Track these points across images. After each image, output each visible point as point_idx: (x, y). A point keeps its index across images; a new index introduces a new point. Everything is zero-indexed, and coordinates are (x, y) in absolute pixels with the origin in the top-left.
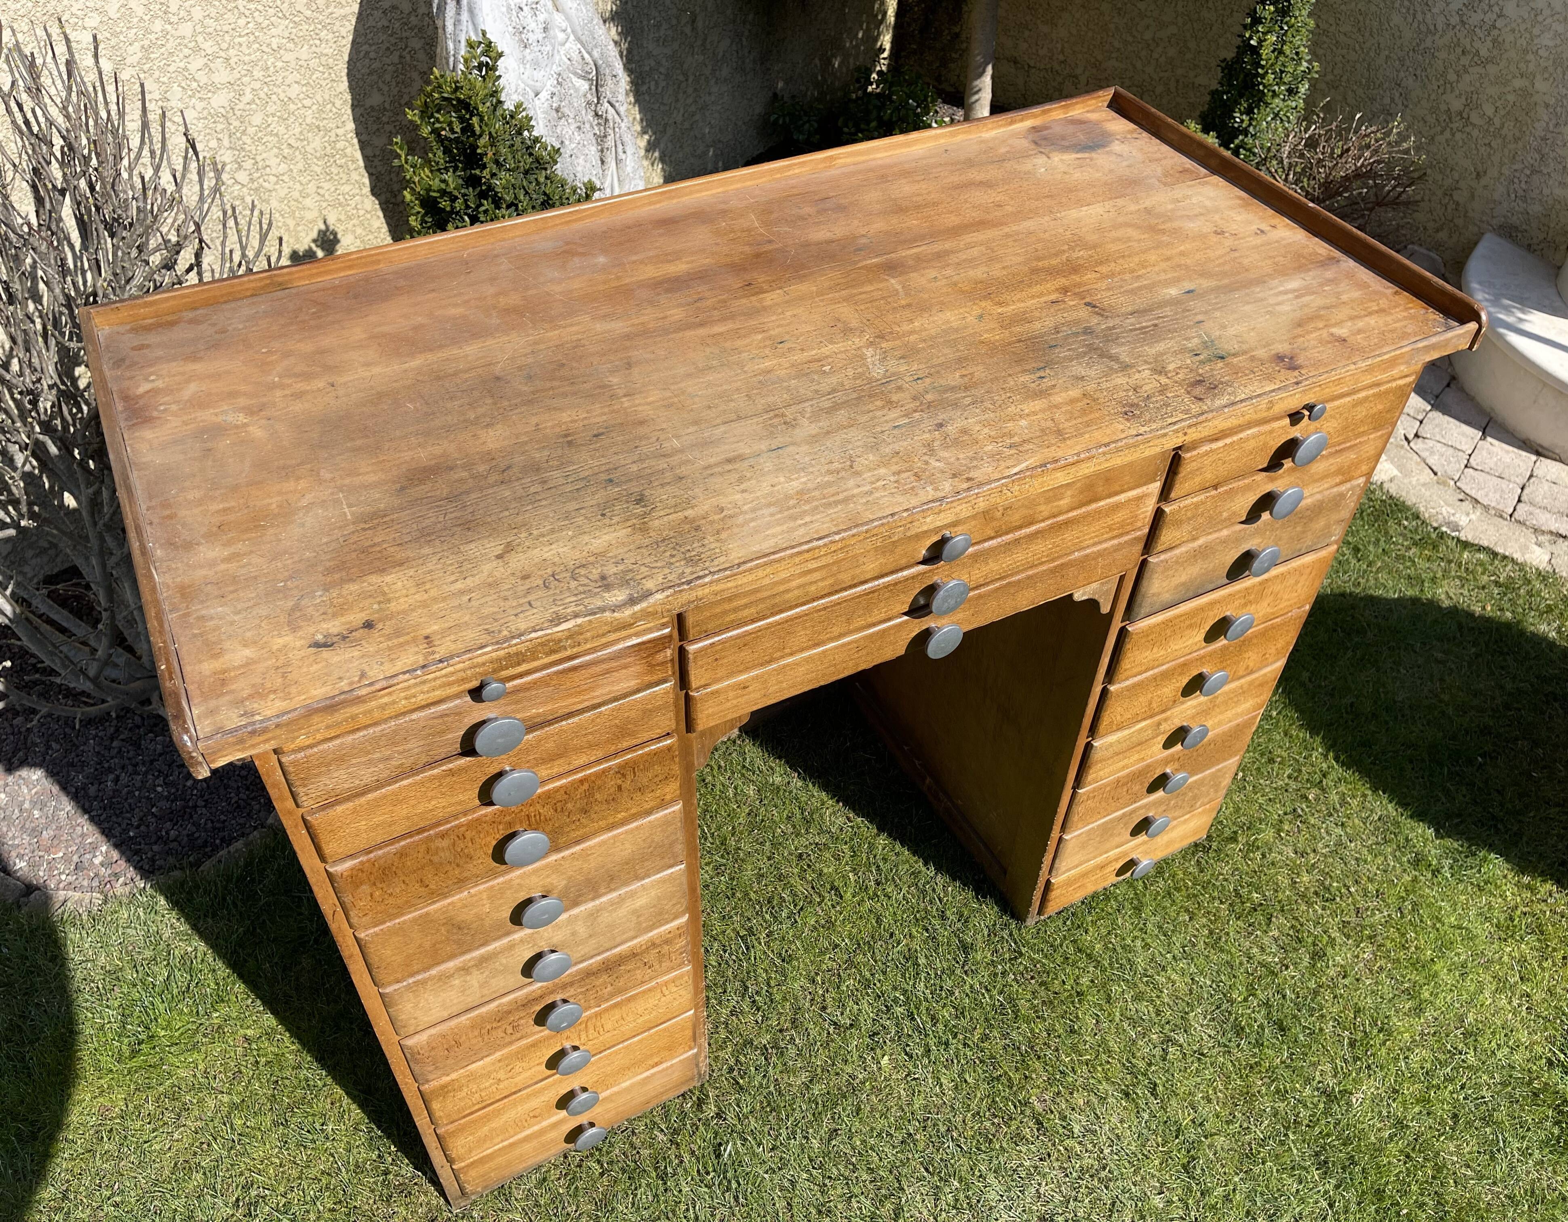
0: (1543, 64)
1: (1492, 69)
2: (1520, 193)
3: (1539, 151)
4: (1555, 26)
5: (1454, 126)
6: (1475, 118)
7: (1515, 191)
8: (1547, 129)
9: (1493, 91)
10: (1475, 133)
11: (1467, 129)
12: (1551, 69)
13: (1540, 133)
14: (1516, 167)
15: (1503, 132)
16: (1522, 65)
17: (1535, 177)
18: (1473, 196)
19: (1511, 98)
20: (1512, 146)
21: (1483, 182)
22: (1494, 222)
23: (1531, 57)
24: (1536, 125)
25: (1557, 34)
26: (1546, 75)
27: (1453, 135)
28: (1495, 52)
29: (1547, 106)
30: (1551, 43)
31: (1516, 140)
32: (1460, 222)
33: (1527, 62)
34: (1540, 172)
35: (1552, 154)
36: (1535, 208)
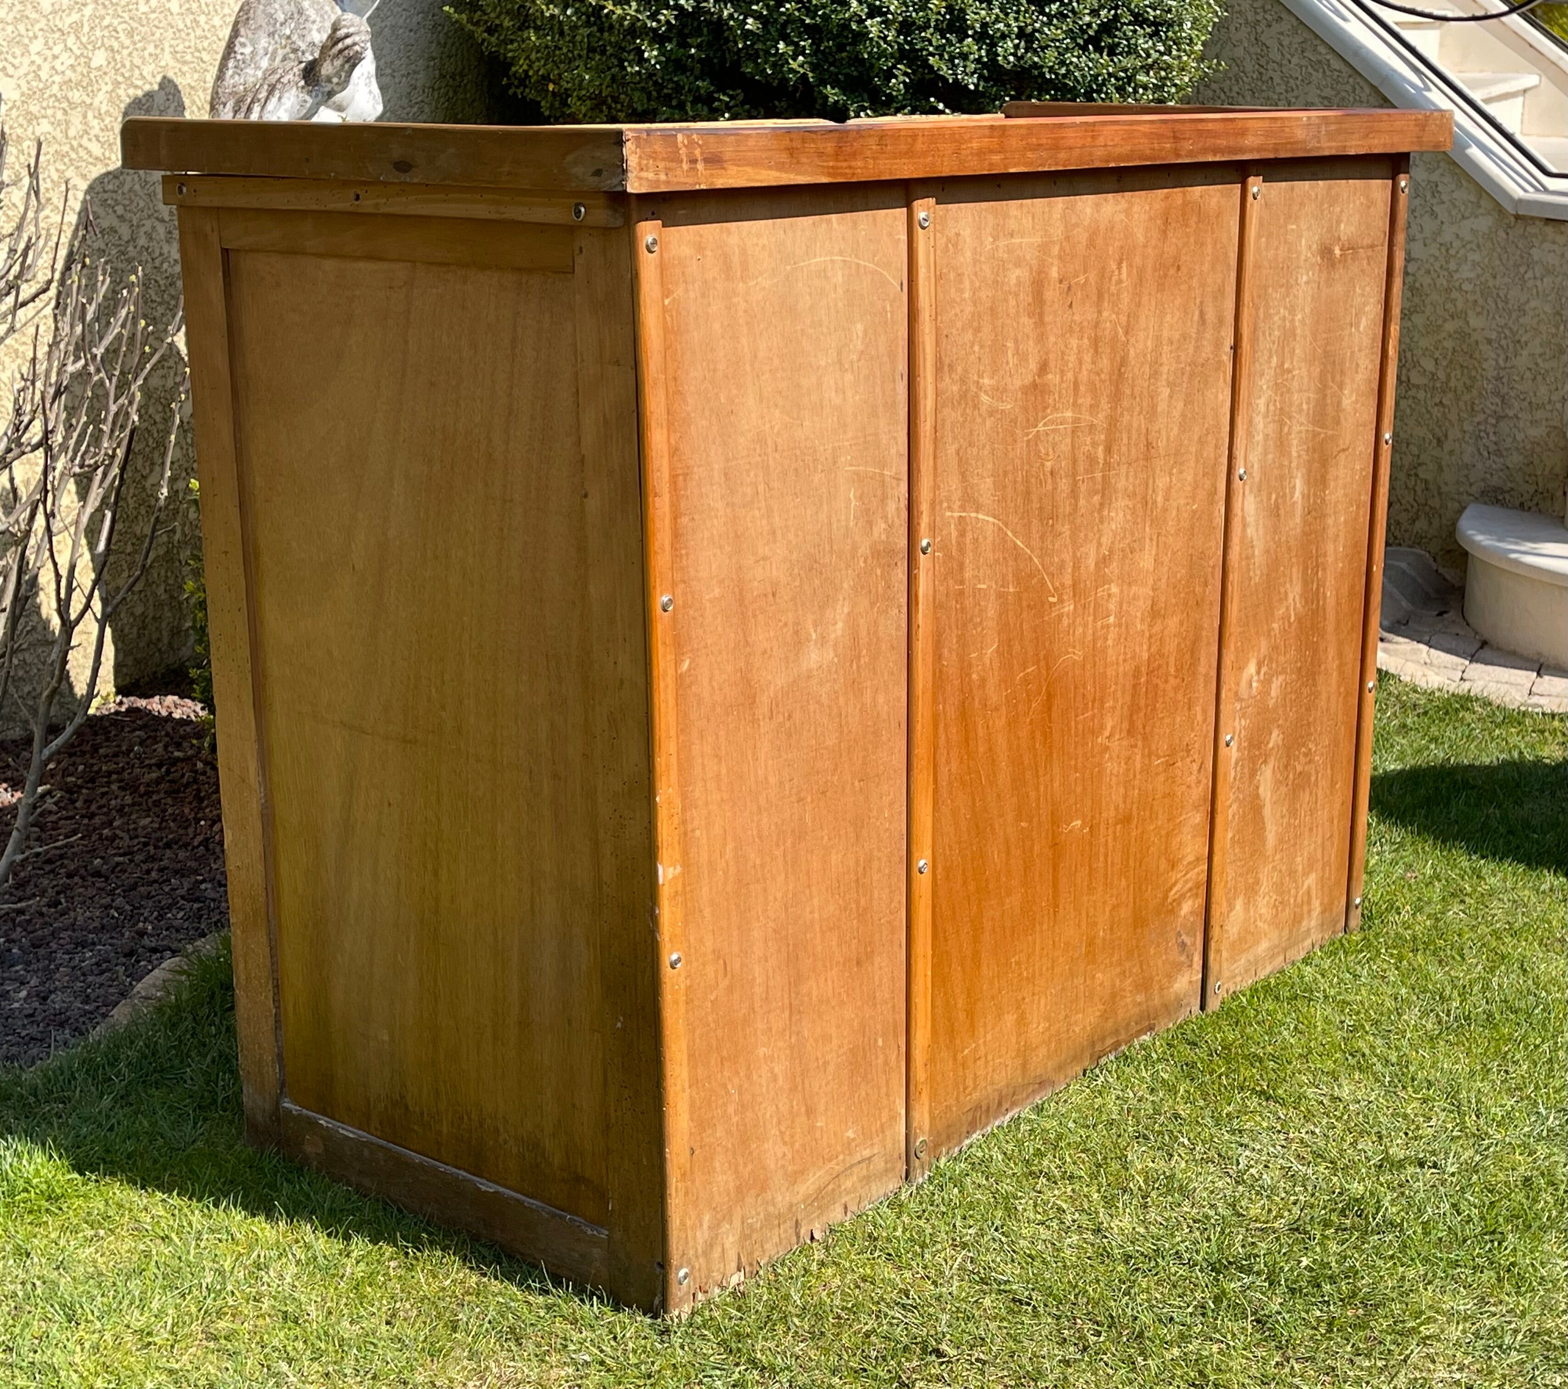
0: (1471, 297)
2: (1492, 448)
3: (1496, 393)
4: (1472, 256)
7: (1486, 447)
8: (1498, 367)
9: (1424, 343)
10: (1421, 395)
11: (1412, 393)
12: (1481, 301)
13: (1491, 373)
14: (1476, 420)
15: (1452, 384)
16: (1449, 306)
17: (1502, 424)
18: (1440, 469)
19: (1449, 344)
20: (1467, 397)
21: (1447, 446)
22: (1474, 490)
23: (1455, 294)
24: (1485, 365)
25: (1475, 264)
26: (1479, 309)
28: (1416, 300)
29: (1489, 342)
30: (1472, 275)
31: (1469, 389)
32: (1435, 502)
33: (1454, 301)
34: (1506, 416)
35: (1512, 394)
36: (1515, 460)
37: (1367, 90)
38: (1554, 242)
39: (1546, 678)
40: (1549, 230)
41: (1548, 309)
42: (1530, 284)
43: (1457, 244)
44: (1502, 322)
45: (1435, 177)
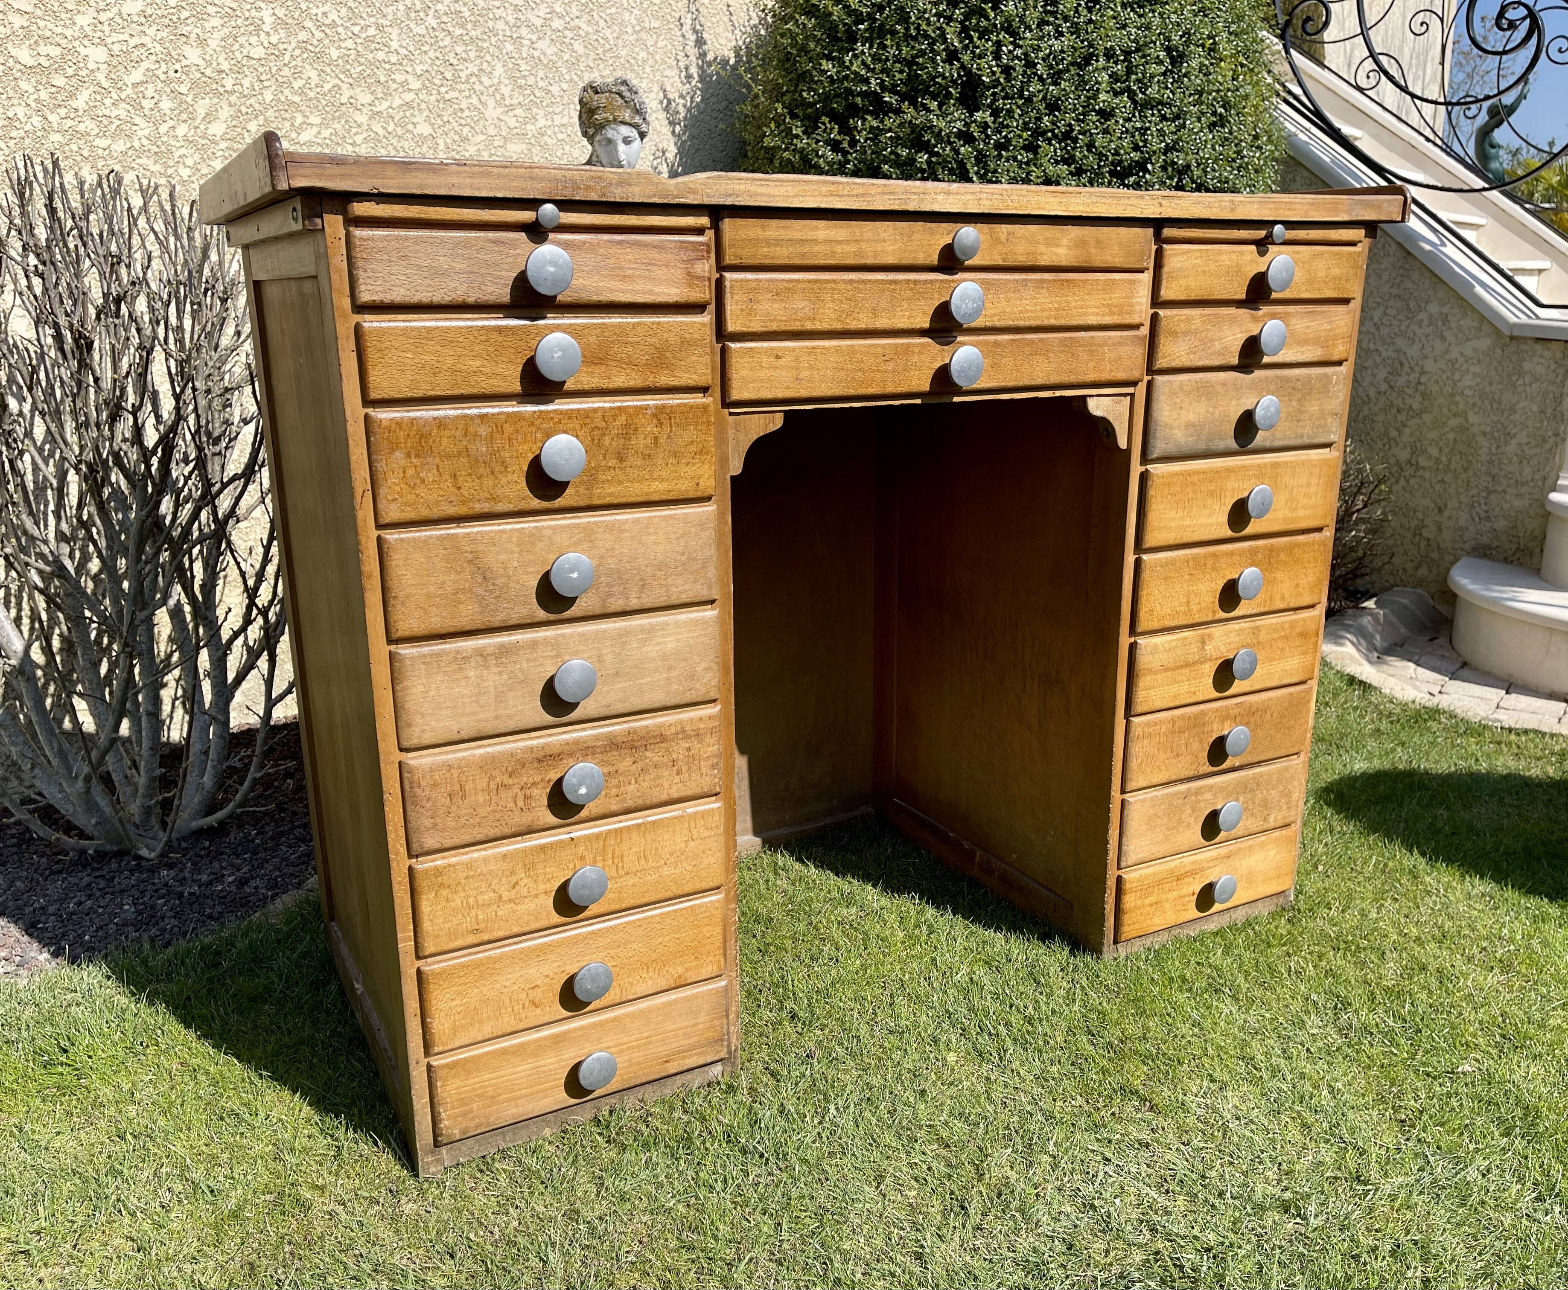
0: (1471, 401)
1: (1427, 417)
2: (1483, 514)
3: (1489, 474)
4: (1473, 369)
5: (1407, 473)
6: (1423, 462)
7: (1478, 514)
8: (1491, 453)
9: (1432, 435)
10: (1427, 475)
11: (1420, 473)
12: (1479, 403)
13: (1485, 458)
14: (1472, 493)
15: (1452, 467)
16: (1453, 407)
17: (1492, 497)
18: (1440, 530)
19: (1451, 436)
20: (1463, 476)
21: (1446, 514)
22: (1467, 546)
23: (1458, 398)
24: (1480, 452)
25: (1475, 375)
26: (1476, 410)
27: (1408, 481)
28: (1426, 403)
29: (1484, 434)
30: (1472, 383)
31: (1466, 470)
32: (1435, 555)
33: (1457, 403)
34: (1495, 491)
35: (1502, 473)
36: (1501, 524)
37: (1394, 246)
38: (1542, 356)
39: (1514, 696)
40: (1538, 347)
41: (1535, 408)
42: (1520, 389)
43: (1461, 360)
44: (1495, 419)
45: (1446, 310)
